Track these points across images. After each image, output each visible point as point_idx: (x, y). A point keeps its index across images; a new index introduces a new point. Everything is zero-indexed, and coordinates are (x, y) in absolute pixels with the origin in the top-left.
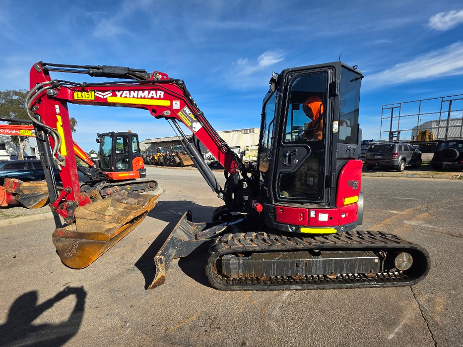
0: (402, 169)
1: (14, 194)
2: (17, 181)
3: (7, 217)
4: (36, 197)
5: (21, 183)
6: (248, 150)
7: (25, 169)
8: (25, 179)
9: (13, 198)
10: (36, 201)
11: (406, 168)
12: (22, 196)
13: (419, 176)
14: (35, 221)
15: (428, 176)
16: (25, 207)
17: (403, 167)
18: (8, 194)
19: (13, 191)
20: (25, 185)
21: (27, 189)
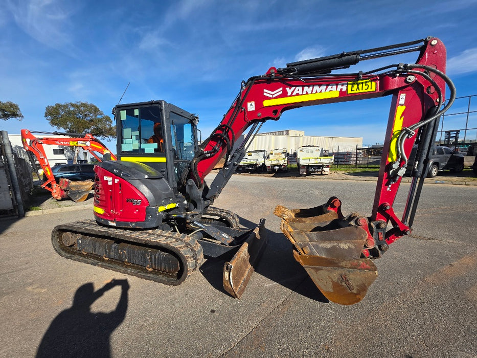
0: (434, 175)
1: (65, 191)
2: (67, 180)
3: (60, 206)
4: (80, 193)
5: (70, 182)
6: (272, 154)
7: (75, 170)
8: (73, 179)
9: (65, 193)
10: (80, 196)
11: (439, 174)
12: (71, 192)
13: (450, 182)
14: (77, 211)
15: (461, 183)
16: (73, 201)
17: (436, 173)
18: (62, 190)
19: (65, 188)
20: (73, 183)
21: (74, 186)
